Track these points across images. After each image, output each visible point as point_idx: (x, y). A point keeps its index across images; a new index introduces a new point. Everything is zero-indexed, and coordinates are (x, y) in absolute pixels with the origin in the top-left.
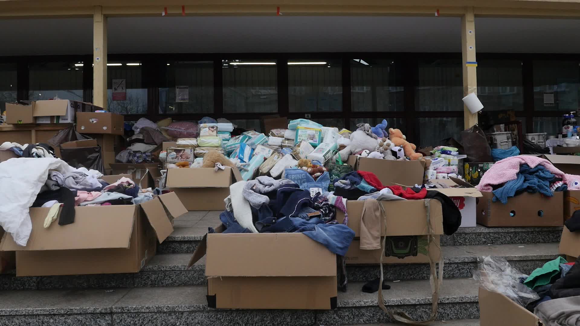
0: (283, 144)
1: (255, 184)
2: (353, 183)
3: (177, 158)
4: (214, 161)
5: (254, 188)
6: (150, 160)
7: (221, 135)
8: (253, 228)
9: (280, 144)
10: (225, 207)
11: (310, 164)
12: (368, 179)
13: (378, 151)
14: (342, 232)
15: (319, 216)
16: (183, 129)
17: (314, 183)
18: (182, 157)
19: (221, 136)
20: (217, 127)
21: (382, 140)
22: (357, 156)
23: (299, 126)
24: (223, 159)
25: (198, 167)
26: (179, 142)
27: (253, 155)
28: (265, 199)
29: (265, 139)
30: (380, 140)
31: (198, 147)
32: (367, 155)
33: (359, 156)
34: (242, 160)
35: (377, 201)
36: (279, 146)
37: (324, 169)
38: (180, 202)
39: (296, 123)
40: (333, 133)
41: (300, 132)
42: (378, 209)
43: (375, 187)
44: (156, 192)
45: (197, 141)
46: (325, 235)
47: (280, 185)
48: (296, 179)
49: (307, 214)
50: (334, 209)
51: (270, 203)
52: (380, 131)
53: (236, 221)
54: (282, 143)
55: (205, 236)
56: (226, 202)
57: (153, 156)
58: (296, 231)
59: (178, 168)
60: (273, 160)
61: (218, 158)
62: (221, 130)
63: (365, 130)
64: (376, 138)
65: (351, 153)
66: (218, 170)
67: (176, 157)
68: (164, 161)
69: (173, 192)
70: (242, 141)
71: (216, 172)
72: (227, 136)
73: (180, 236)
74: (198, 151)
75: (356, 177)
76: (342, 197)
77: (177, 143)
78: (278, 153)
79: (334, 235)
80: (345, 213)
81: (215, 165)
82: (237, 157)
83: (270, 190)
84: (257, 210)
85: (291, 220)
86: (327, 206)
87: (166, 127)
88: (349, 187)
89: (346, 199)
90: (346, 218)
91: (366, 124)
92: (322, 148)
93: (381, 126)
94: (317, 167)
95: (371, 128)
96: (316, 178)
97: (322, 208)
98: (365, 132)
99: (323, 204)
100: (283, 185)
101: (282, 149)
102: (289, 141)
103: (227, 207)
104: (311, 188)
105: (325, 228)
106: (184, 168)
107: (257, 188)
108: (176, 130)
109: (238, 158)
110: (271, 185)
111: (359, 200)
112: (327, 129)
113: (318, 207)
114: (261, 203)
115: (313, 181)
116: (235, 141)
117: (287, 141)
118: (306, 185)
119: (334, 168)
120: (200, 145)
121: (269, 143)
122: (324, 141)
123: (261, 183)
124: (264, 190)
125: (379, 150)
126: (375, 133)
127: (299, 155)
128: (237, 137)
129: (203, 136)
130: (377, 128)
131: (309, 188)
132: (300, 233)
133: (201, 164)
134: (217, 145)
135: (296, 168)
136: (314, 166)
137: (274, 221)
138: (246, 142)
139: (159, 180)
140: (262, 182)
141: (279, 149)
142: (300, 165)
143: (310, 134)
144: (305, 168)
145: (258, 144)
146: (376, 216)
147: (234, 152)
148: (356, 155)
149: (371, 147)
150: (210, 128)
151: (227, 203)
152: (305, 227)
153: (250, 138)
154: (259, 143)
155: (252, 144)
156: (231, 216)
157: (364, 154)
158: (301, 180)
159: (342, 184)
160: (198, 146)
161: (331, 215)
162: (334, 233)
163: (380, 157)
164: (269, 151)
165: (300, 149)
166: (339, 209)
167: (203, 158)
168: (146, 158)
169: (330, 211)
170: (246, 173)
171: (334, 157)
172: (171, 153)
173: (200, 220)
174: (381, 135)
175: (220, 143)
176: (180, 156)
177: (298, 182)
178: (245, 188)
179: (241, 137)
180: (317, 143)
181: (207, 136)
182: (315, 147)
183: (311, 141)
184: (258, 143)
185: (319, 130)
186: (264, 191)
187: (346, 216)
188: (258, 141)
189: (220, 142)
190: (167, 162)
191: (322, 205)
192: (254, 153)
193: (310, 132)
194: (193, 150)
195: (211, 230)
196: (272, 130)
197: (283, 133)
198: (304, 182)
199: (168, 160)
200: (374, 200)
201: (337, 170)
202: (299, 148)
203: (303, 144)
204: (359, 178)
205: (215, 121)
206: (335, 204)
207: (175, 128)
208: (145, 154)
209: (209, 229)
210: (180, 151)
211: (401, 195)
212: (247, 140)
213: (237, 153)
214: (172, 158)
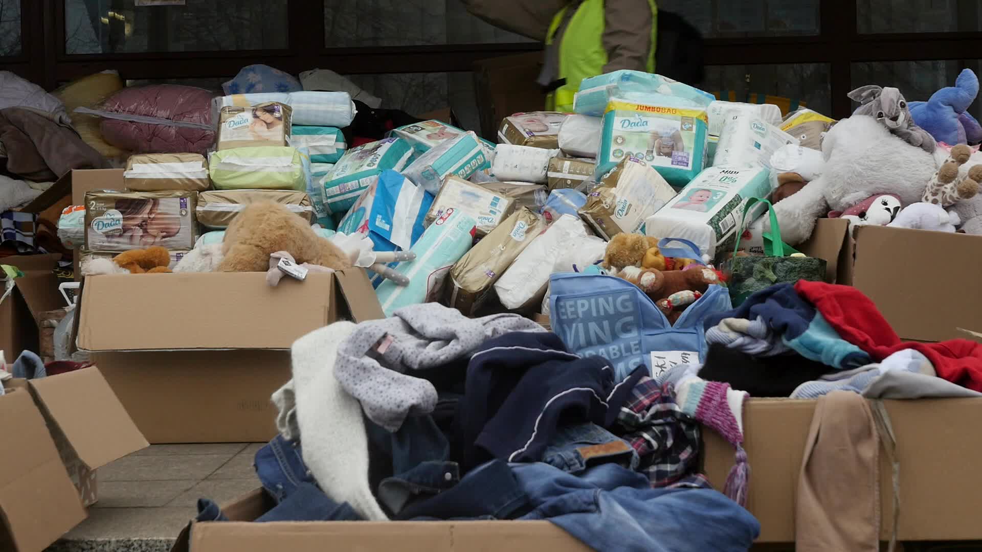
0: (551, 174)
1: (385, 336)
2: (776, 331)
3: (129, 234)
4: (267, 245)
5: (382, 350)
6: (29, 241)
7: (304, 137)
8: (367, 502)
9: (539, 174)
10: (275, 425)
11: (656, 254)
12: (836, 314)
13: (935, 202)
14: (703, 520)
15: (623, 459)
16: (163, 113)
17: (670, 332)
18: (145, 231)
19: (306, 143)
20: (287, 109)
21: (953, 154)
22: (849, 222)
23: (613, 99)
24: (305, 238)
25: (202, 269)
26: (134, 171)
27: (430, 221)
28: (422, 392)
29: (480, 152)
30: (943, 154)
31: (210, 189)
32: (888, 216)
33: (855, 220)
34: (382, 241)
35: (864, 401)
36: (537, 183)
37: (709, 274)
38: (121, 405)
39: (603, 88)
40: (757, 127)
41: (617, 127)
42: (870, 434)
43: (863, 345)
44: (22, 369)
45: (207, 165)
46: (634, 530)
47: (486, 337)
48: (594, 314)
49: (576, 452)
50: (695, 434)
51: (439, 405)
52: (949, 115)
53: (311, 479)
54: (549, 168)
55: (185, 536)
56: (279, 405)
57: (42, 228)
58: (528, 516)
59: (126, 272)
60: (509, 237)
61: (282, 232)
62: (302, 119)
63: (880, 115)
64: (927, 148)
65: (827, 211)
66: (282, 279)
67: (124, 232)
68: (79, 246)
69: (94, 368)
70: (387, 164)
71: (274, 288)
72: (330, 142)
73: (113, 539)
74: (211, 203)
75: (791, 307)
76: (728, 384)
77: (128, 174)
78: (530, 211)
79: (672, 532)
80: (736, 448)
81: (271, 262)
82: (364, 228)
83: (442, 358)
84: (387, 436)
85: (515, 475)
86: (669, 419)
87: (92, 107)
88: (760, 347)
89: (743, 393)
90: (741, 470)
91: (886, 88)
92: (708, 191)
93: (952, 95)
94: (682, 268)
95: (907, 104)
96: (674, 312)
97: (647, 427)
98: (883, 122)
99: (653, 410)
100: (497, 336)
101: (548, 192)
102: (579, 164)
103: (283, 425)
104: (653, 353)
105: (640, 503)
106: (149, 275)
107: (392, 350)
108: (135, 118)
109: (367, 233)
110: (448, 338)
111: (797, 397)
112: (729, 111)
113: (633, 423)
114: (401, 409)
115: (663, 324)
116: (358, 162)
117: (567, 163)
118: (633, 339)
119: (750, 273)
120: (218, 182)
121: (498, 169)
122: (718, 160)
123: (411, 330)
124: (419, 358)
125: (939, 197)
126: (926, 125)
127: (612, 217)
128: (370, 146)
129: (230, 145)
130: (933, 108)
131: (648, 352)
132: (544, 523)
133: (217, 259)
134: (284, 180)
135: (596, 271)
136: (671, 264)
137: (448, 476)
138: (406, 166)
139: (54, 322)
140: (416, 325)
141: (536, 196)
142: (614, 261)
143: (661, 131)
144: (631, 271)
145: (450, 175)
146: (860, 460)
147: (355, 206)
148: (845, 217)
149: (906, 184)
150: (258, 113)
151: (282, 406)
152: (562, 500)
153: (420, 150)
154: (456, 172)
155: (429, 176)
156: (296, 459)
157: (877, 214)
158: (612, 318)
159: (732, 335)
160: (211, 186)
161: (684, 456)
162: (673, 525)
163: (943, 224)
164: (493, 204)
165: (618, 195)
166: (714, 431)
167: (222, 233)
168: (13, 236)
169: (681, 441)
170: (397, 291)
171: (759, 227)
172: (101, 213)
173: (206, 478)
174: (951, 137)
175: (298, 174)
176: (140, 226)
177: (602, 328)
178: (346, 351)
179: (386, 146)
180: (690, 168)
181: (245, 144)
182: (678, 183)
183: (665, 162)
184: (452, 170)
185: (695, 115)
186: (421, 363)
187: (739, 461)
188: (450, 162)
189: (298, 166)
190: (87, 253)
191: (648, 415)
192: (434, 213)
193: (655, 123)
194: (188, 201)
195: (207, 512)
196: (509, 118)
197: (553, 129)
198: (626, 329)
199: (89, 241)
200: (855, 397)
201: (763, 279)
202: (613, 190)
203: (631, 175)
204: (803, 311)
205: (289, 79)
206: (700, 413)
207: (133, 113)
208: (11, 217)
209: (202, 505)
210: (141, 203)
211: (964, 378)
212: (410, 160)
213: (364, 209)
214: (108, 235)
